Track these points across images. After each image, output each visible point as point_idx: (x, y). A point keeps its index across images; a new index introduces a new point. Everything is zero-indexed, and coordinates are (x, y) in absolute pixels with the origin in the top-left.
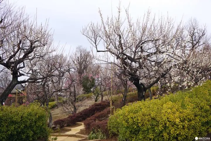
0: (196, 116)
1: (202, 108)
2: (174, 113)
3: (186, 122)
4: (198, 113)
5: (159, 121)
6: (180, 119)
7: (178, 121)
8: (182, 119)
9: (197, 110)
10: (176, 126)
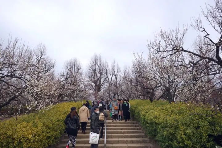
0: (43, 132)
1: (47, 126)
2: (28, 131)
3: (36, 136)
4: (45, 130)
5: (15, 138)
6: (32, 135)
7: (30, 136)
8: (33, 134)
9: (44, 127)
10: (28, 141)
